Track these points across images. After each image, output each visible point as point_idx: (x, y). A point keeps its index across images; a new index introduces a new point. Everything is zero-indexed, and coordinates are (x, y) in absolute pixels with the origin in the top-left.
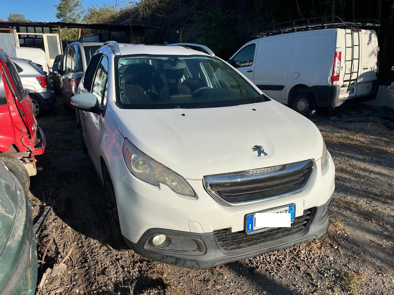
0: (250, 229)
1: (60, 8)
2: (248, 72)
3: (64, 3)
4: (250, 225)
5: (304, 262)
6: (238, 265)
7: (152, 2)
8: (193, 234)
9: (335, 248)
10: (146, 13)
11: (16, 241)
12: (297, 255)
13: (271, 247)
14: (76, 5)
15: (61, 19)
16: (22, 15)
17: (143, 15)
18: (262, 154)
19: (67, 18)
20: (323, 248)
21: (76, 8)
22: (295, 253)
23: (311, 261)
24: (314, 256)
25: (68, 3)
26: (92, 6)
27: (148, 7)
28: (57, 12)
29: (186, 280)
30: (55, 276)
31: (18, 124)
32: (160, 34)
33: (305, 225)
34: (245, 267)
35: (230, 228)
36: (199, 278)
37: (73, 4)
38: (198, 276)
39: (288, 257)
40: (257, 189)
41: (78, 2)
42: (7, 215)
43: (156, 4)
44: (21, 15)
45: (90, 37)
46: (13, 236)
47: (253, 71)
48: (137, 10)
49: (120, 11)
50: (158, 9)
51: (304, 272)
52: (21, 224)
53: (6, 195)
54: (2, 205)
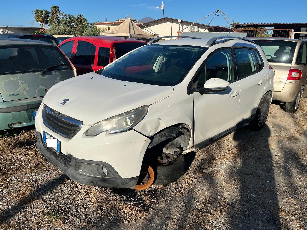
52: (30, 100)
53: (36, 91)
54: (27, 91)
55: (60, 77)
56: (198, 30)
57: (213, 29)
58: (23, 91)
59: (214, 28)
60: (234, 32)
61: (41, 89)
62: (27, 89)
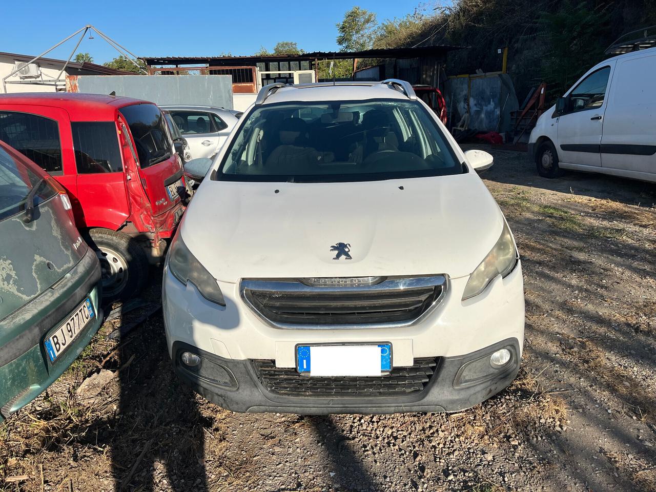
0: (305, 367)
1: (343, 28)
2: (592, 119)
3: (350, 20)
4: (305, 361)
5: (435, 450)
6: (329, 429)
7: (471, 4)
8: (218, 357)
9: (513, 443)
10: (460, 23)
11: (14, 323)
12: (429, 437)
13: (346, 405)
14: (368, 21)
15: (344, 45)
16: (293, 43)
17: (454, 28)
18: (343, 257)
19: (353, 43)
20: (486, 437)
21: (367, 25)
22: (428, 433)
23: (447, 452)
24: (461, 446)
25: (355, 20)
26: (388, 20)
27: (464, 13)
28: (339, 34)
29: (245, 429)
30: (97, 383)
31: (138, 196)
32: (479, 57)
33: (425, 384)
34: (337, 434)
35: (273, 362)
36: (263, 432)
37: (363, 20)
38: (266, 428)
39: (413, 437)
40: (323, 309)
41: (370, 16)
42: (20, 294)
43: (477, 6)
44: (291, 44)
45: (368, 71)
46: (13, 318)
47: (602, 117)
48: (445, 20)
49: (423, 25)
50: (480, 13)
51: (420, 464)
52: (36, 308)
53: (34, 274)
54: (15, 282)
55: (55, 219)
56: (39, 73)
57: (78, 69)
58: (6, 283)
59: (81, 68)
60: (146, 74)
61: (39, 263)
62: (13, 273)
